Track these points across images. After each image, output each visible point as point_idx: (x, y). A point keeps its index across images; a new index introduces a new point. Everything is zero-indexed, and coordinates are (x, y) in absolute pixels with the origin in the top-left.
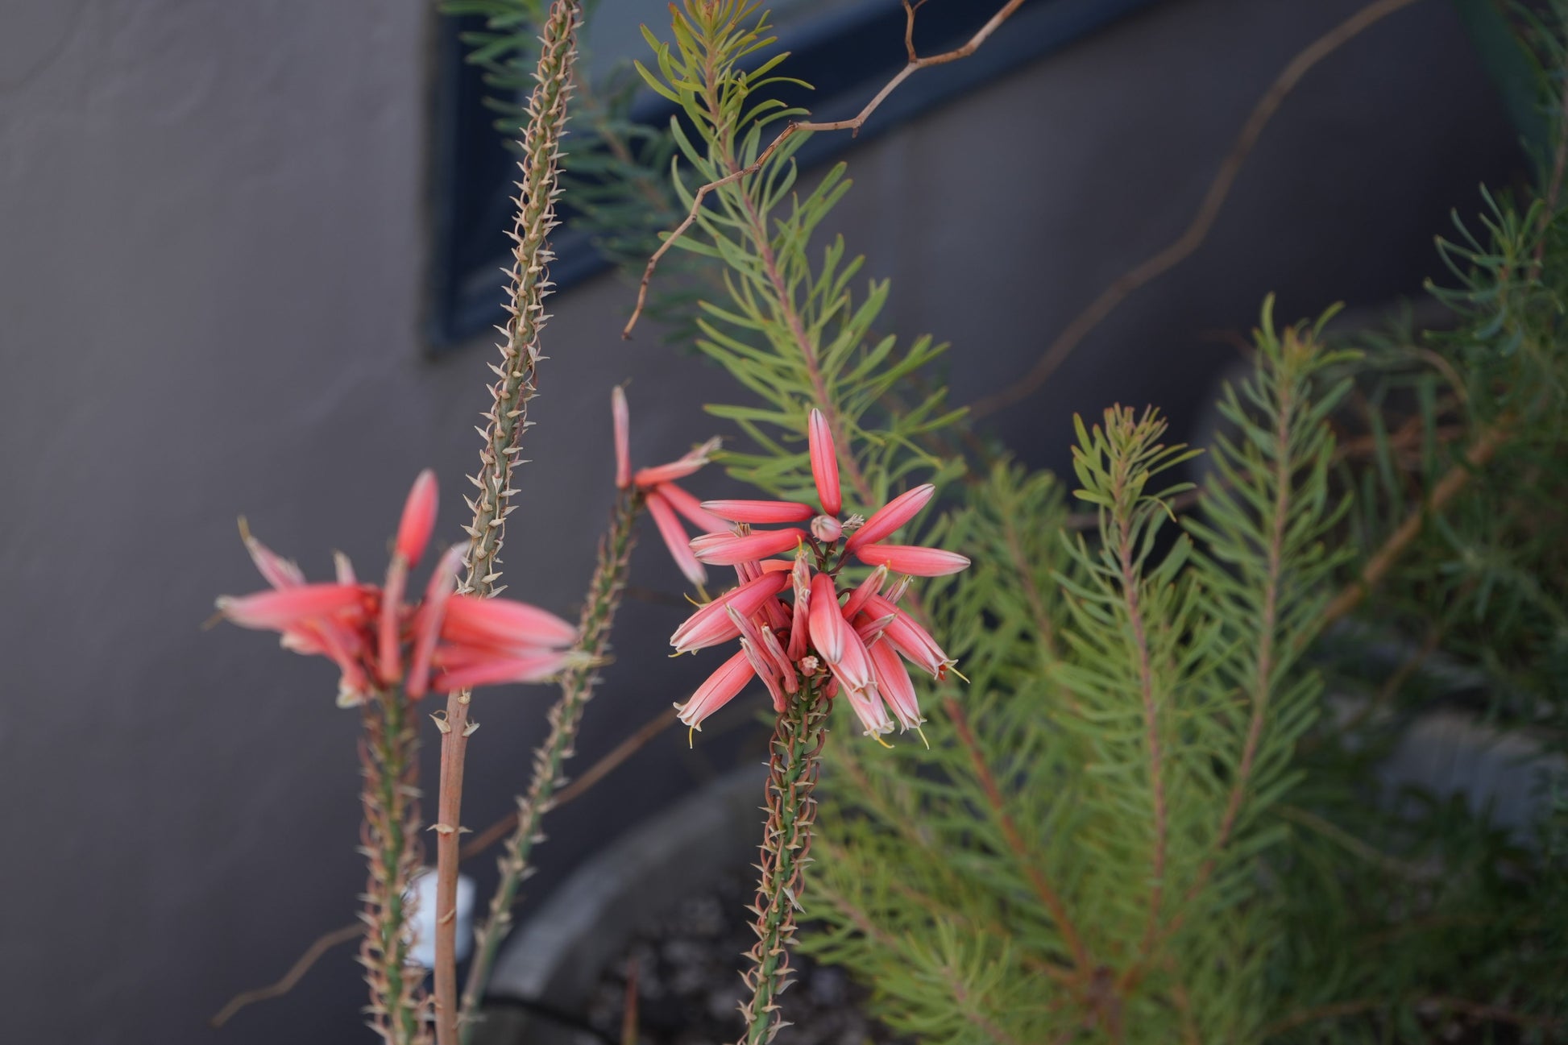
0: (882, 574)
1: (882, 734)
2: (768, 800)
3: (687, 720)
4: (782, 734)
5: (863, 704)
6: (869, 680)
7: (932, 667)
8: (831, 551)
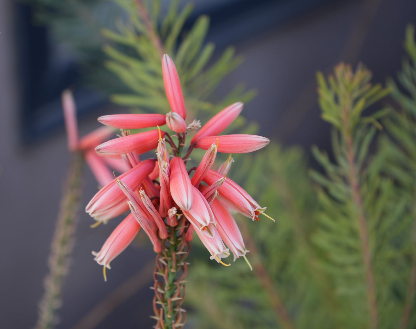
0: (214, 150)
1: (222, 258)
2: (156, 311)
3: (101, 261)
4: (160, 267)
5: (208, 238)
6: (211, 221)
7: (250, 212)
8: (182, 144)
